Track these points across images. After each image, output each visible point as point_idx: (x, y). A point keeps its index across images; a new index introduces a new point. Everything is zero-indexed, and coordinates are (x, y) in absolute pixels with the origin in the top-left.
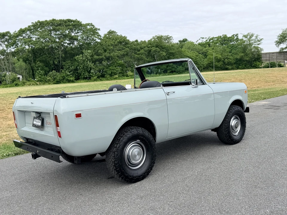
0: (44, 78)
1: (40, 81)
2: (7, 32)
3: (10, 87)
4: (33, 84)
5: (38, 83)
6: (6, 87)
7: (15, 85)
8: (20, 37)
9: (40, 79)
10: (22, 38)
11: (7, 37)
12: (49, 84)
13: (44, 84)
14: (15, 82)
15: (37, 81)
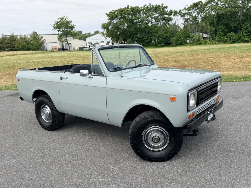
0: (222, 39)
1: (219, 41)
2: (200, 2)
3: (195, 45)
4: (212, 43)
5: (217, 42)
6: (192, 45)
7: (199, 44)
8: (209, 5)
9: (218, 39)
10: (211, 5)
11: (199, 6)
12: (226, 43)
13: (221, 43)
14: (199, 42)
15: (216, 41)
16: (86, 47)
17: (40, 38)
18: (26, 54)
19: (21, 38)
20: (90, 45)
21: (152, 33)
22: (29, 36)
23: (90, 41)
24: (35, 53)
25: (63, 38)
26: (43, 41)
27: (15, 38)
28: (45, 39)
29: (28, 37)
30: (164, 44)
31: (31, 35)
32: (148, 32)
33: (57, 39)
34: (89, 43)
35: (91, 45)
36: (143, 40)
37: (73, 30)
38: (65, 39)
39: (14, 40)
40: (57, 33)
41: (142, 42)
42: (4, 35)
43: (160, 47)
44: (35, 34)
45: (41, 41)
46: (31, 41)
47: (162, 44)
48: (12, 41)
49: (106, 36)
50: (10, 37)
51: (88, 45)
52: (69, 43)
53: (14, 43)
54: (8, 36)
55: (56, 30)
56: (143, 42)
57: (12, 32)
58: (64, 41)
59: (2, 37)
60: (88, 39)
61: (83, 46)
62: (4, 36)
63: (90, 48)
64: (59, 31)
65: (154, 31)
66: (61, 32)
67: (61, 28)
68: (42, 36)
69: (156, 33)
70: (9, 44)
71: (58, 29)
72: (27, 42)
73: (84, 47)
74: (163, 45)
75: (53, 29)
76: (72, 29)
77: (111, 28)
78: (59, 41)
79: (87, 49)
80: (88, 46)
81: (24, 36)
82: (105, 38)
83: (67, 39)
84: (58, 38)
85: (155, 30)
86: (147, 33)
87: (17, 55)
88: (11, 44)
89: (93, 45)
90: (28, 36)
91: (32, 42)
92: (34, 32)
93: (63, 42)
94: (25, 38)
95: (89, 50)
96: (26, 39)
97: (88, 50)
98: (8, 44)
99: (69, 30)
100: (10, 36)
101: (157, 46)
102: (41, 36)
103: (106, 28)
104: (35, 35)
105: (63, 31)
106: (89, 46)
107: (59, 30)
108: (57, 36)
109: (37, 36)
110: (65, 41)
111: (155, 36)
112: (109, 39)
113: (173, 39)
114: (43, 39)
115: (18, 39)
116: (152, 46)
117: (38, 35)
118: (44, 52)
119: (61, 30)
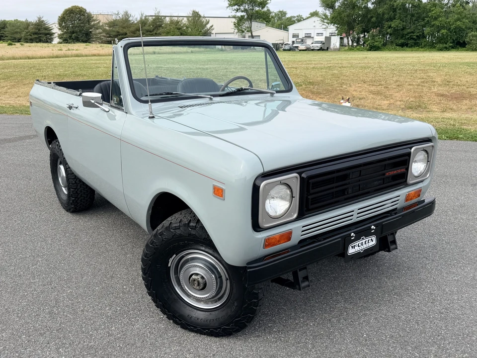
16: (285, 44)
17: (204, 23)
18: (174, 53)
19: (172, 22)
20: (294, 39)
21: (427, 19)
22: (185, 19)
23: (296, 32)
24: (192, 52)
25: (244, 25)
26: (209, 30)
27: (162, 21)
28: (212, 26)
29: (183, 21)
30: (451, 44)
31: (189, 17)
32: (418, 15)
33: (232, 26)
34: (294, 36)
35: (297, 40)
36: (405, 32)
37: (265, 9)
38: (248, 27)
39: (160, 26)
40: (234, 13)
41: (402, 38)
42: (144, 15)
43: (441, 50)
44: (196, 15)
45: (206, 28)
46: (187, 28)
47: (446, 44)
48: (156, 27)
49: (327, 23)
50: (154, 20)
51: (291, 39)
52: (254, 34)
53: (158, 32)
54: (150, 18)
55: (233, 8)
56: (404, 38)
57: (158, 10)
58: (246, 31)
59: (141, 18)
60: (292, 29)
61: (282, 42)
62: (144, 18)
63: (294, 45)
64: (237, 10)
65: (430, 14)
66: (242, 11)
67: (242, 5)
68: (208, 19)
69: (436, 19)
70: (151, 32)
71: (236, 6)
72: (180, 31)
73: (282, 44)
74: (447, 46)
75: (228, 5)
76: (263, 8)
77: (339, 7)
78: (236, 31)
79: (287, 47)
80: (290, 42)
81: (176, 18)
82: (324, 27)
83: (251, 28)
84: (235, 24)
85: (433, 12)
86: (414, 19)
87: (159, 53)
88: (155, 32)
89: (300, 40)
90: (183, 19)
91: (190, 30)
92: (194, 12)
93: (243, 32)
94: (178, 22)
95: (289, 50)
96: (180, 25)
97: (287, 50)
98: (148, 33)
99: (257, 9)
100: (154, 17)
101: (435, 47)
102: (206, 18)
103: (328, 5)
104: (196, 17)
105: (246, 10)
106: (293, 42)
107: (238, 7)
108: (234, 20)
109: (198, 19)
110: (248, 31)
111: (433, 25)
112: (332, 28)
113: (473, 33)
114: (208, 26)
115: (166, 24)
116: (422, 48)
117: (200, 16)
118: (207, 51)
119: (242, 8)
